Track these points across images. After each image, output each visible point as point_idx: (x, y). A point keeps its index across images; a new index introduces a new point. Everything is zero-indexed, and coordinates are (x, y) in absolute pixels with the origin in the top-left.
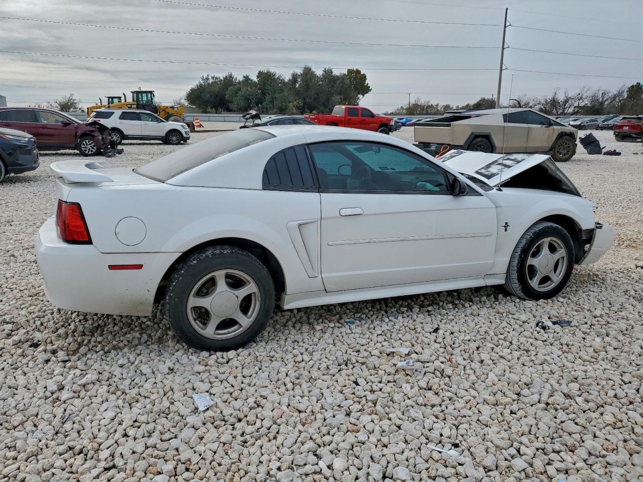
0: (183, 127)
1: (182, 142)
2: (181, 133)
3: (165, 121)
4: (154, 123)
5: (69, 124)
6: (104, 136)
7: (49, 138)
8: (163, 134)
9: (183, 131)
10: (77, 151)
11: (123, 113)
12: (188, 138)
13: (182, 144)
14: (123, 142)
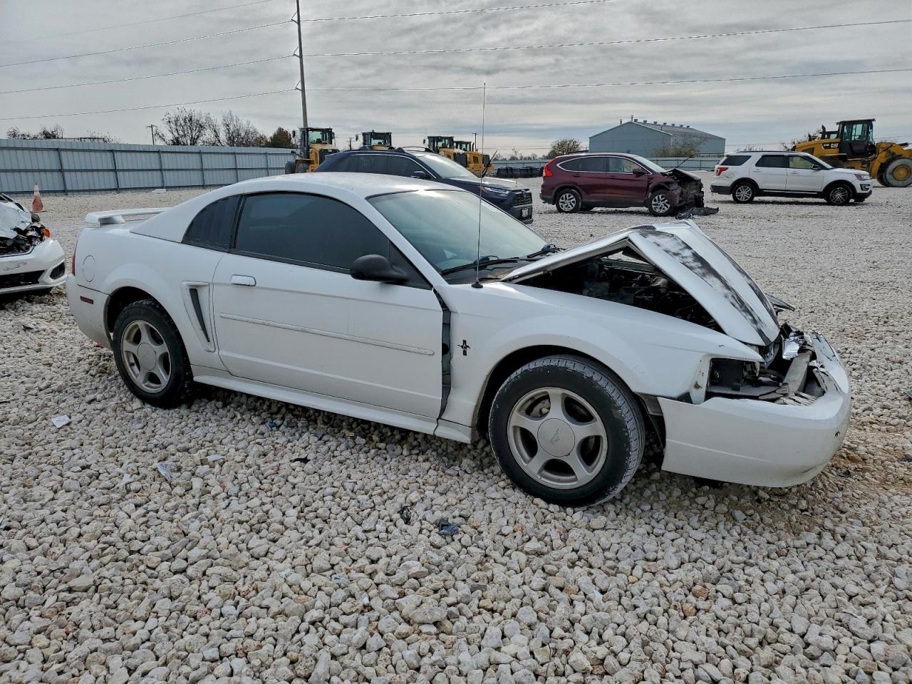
0: (859, 176)
1: (852, 201)
2: (852, 187)
3: (828, 166)
4: (809, 172)
5: (643, 174)
6: (684, 191)
7: (612, 191)
8: (820, 188)
9: (857, 184)
10: (645, 209)
11: (764, 156)
12: (867, 195)
13: (853, 204)
14: (756, 199)
